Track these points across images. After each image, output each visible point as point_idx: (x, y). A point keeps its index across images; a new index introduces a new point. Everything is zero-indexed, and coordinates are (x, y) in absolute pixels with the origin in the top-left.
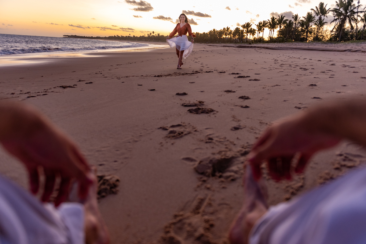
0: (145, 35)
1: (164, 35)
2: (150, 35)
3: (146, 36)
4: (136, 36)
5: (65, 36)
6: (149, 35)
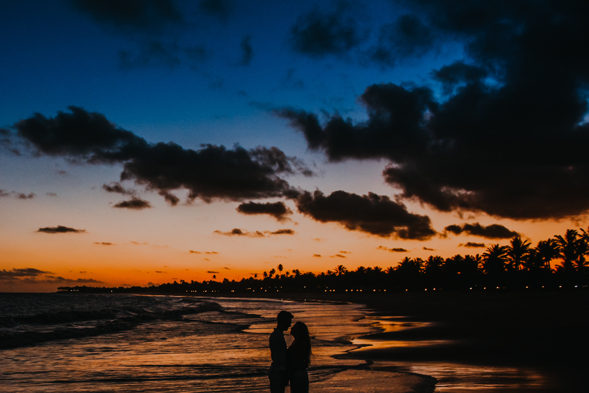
0: (256, 276)
1: (313, 272)
2: (271, 275)
3: (258, 278)
4: (230, 280)
5: (61, 290)
6: (268, 274)
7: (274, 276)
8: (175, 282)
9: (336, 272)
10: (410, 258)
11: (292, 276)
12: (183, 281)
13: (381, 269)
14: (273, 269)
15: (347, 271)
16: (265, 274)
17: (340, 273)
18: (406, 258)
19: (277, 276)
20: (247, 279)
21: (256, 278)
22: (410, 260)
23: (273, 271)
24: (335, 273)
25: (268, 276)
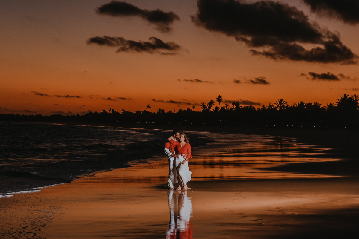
2: (209, 107)
6: (207, 105)
7: (213, 108)
8: (104, 111)
9: (277, 106)
10: (348, 95)
11: (231, 109)
12: (113, 110)
13: (321, 105)
14: (212, 101)
15: (288, 105)
16: (204, 106)
17: (281, 108)
18: (345, 95)
19: (217, 108)
20: (185, 111)
21: (194, 110)
22: (348, 97)
23: (211, 103)
24: (275, 107)
25: (207, 108)
